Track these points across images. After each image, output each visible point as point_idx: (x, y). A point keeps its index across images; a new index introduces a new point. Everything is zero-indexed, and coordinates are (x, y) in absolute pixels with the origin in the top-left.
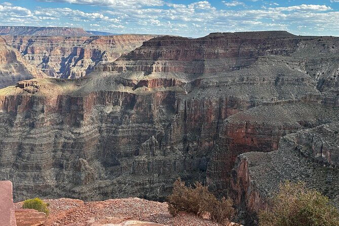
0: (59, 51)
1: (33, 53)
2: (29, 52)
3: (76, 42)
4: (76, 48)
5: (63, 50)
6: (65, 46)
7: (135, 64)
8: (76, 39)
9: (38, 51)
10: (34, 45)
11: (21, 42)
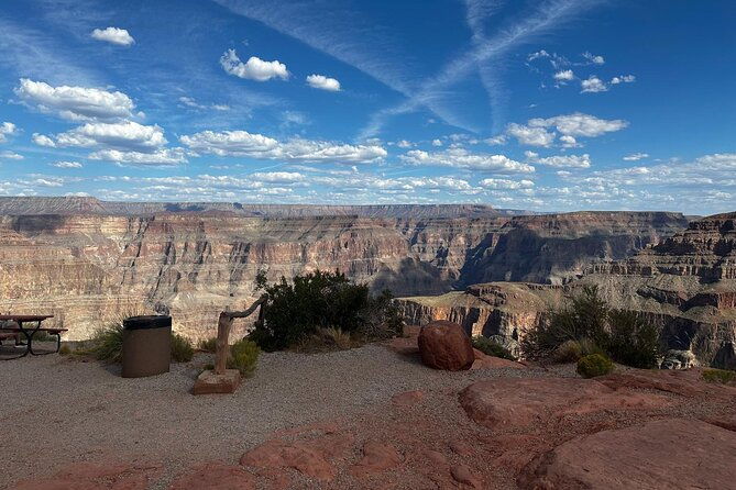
0: (462, 240)
1: (425, 241)
2: (419, 241)
3: (488, 225)
4: (489, 236)
5: (468, 238)
6: (472, 232)
7: (678, 263)
8: (489, 221)
9: (431, 240)
10: (427, 230)
11: (407, 226)
